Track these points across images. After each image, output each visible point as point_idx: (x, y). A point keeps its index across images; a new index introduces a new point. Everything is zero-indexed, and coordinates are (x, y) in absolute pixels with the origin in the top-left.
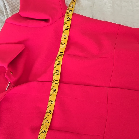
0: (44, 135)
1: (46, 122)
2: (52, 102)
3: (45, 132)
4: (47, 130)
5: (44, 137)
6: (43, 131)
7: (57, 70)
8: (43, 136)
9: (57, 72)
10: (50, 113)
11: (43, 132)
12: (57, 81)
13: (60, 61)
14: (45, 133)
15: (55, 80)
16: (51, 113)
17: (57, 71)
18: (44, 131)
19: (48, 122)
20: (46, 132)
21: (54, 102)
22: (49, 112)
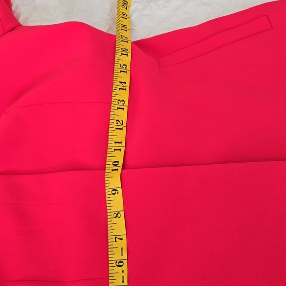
0: (123, 271)
1: (116, 241)
2: (114, 192)
3: (122, 262)
4: (125, 256)
5: (123, 274)
6: (116, 262)
7: (118, 120)
8: (120, 274)
9: (119, 124)
10: (117, 216)
11: (117, 264)
12: (121, 143)
13: (123, 101)
14: (122, 266)
15: (115, 143)
16: (119, 215)
17: (117, 122)
18: (118, 261)
19: (121, 239)
20: (125, 262)
21: (120, 190)
22: (115, 215)
